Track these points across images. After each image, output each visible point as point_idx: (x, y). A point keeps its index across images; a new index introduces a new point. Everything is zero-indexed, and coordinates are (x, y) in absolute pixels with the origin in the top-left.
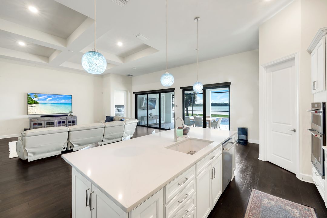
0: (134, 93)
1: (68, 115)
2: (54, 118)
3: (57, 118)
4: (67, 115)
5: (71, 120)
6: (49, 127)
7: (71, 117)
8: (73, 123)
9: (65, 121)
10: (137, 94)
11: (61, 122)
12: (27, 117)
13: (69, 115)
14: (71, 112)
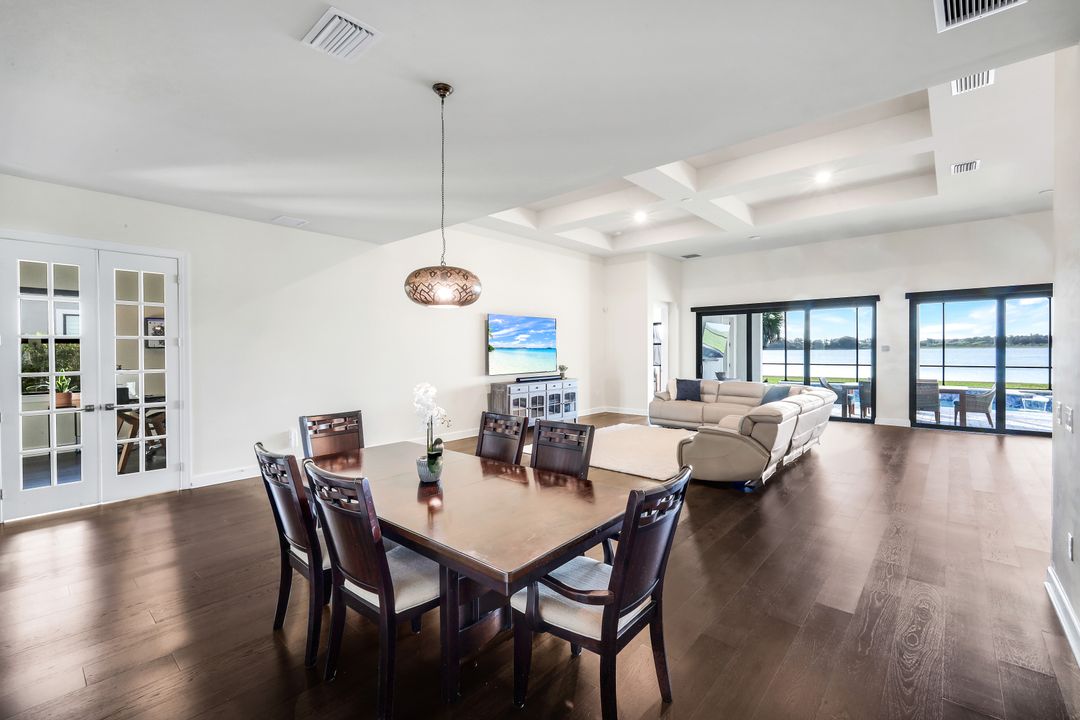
0: (693, 310)
2: (542, 386)
5: (570, 391)
7: (569, 382)
9: (561, 392)
10: (701, 313)
11: (554, 395)
12: (486, 381)
14: (562, 368)
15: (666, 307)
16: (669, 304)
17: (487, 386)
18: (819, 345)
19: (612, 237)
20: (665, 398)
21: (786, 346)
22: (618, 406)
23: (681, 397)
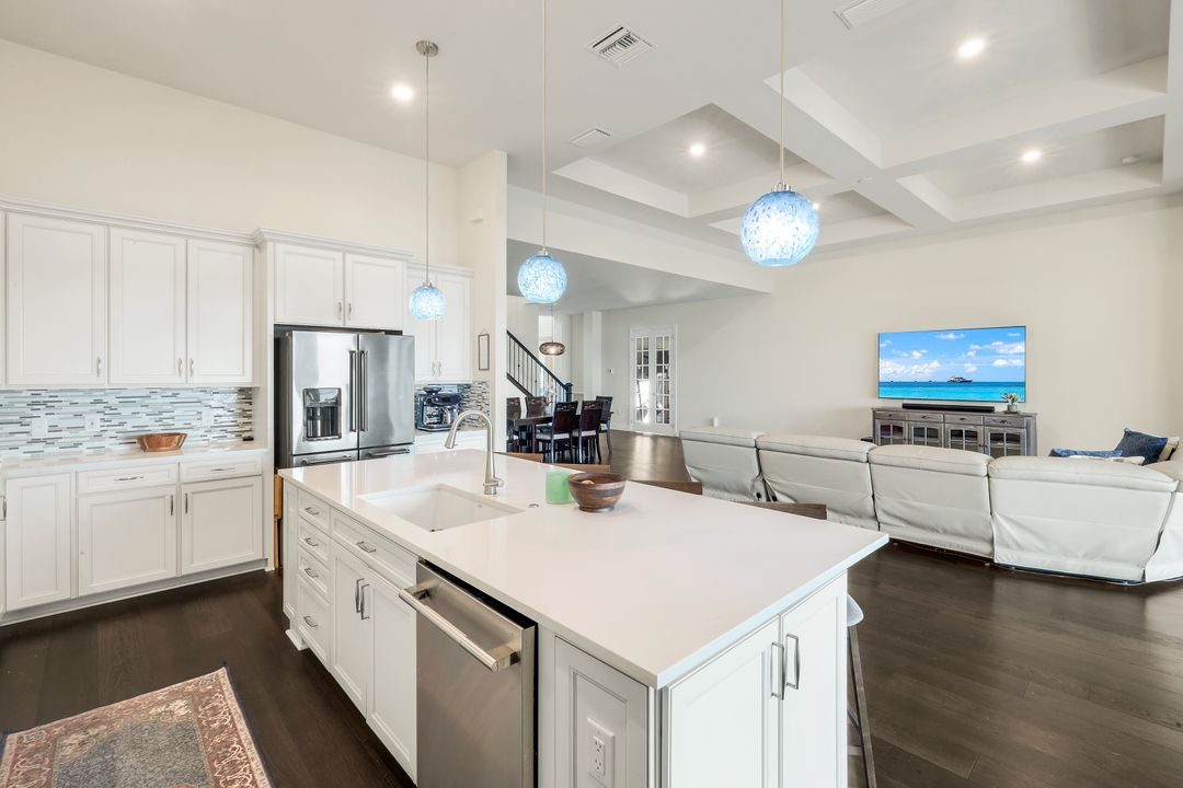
1: (996, 410)
2: (939, 416)
3: (950, 416)
4: (990, 410)
5: (1006, 431)
6: (922, 444)
7: (1008, 418)
8: (1012, 446)
9: (979, 430)
11: (961, 431)
13: (1000, 408)
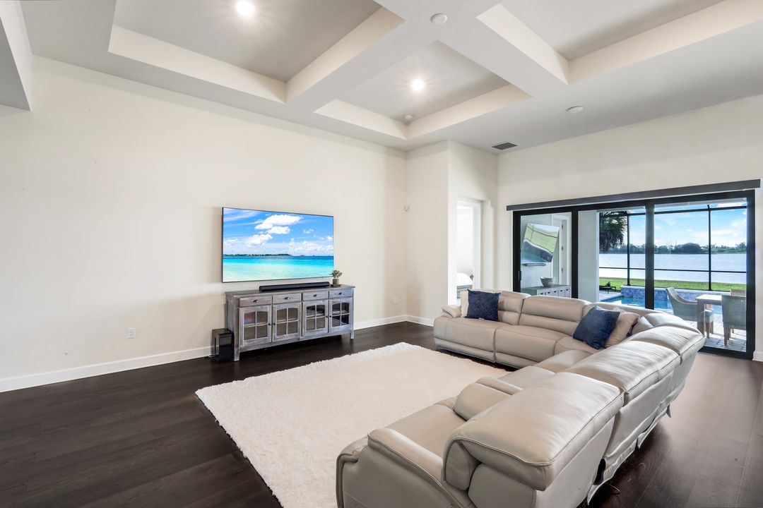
0: (509, 208)
1: (330, 285)
2: (296, 295)
3: (304, 295)
4: (327, 285)
5: (339, 301)
7: (339, 290)
9: (325, 303)
10: (518, 211)
11: (314, 307)
12: (219, 289)
14: (335, 274)
15: (478, 205)
16: (482, 202)
17: (222, 295)
18: (663, 250)
19: (405, 122)
20: (454, 314)
21: (629, 250)
22: (419, 316)
23: (472, 315)
